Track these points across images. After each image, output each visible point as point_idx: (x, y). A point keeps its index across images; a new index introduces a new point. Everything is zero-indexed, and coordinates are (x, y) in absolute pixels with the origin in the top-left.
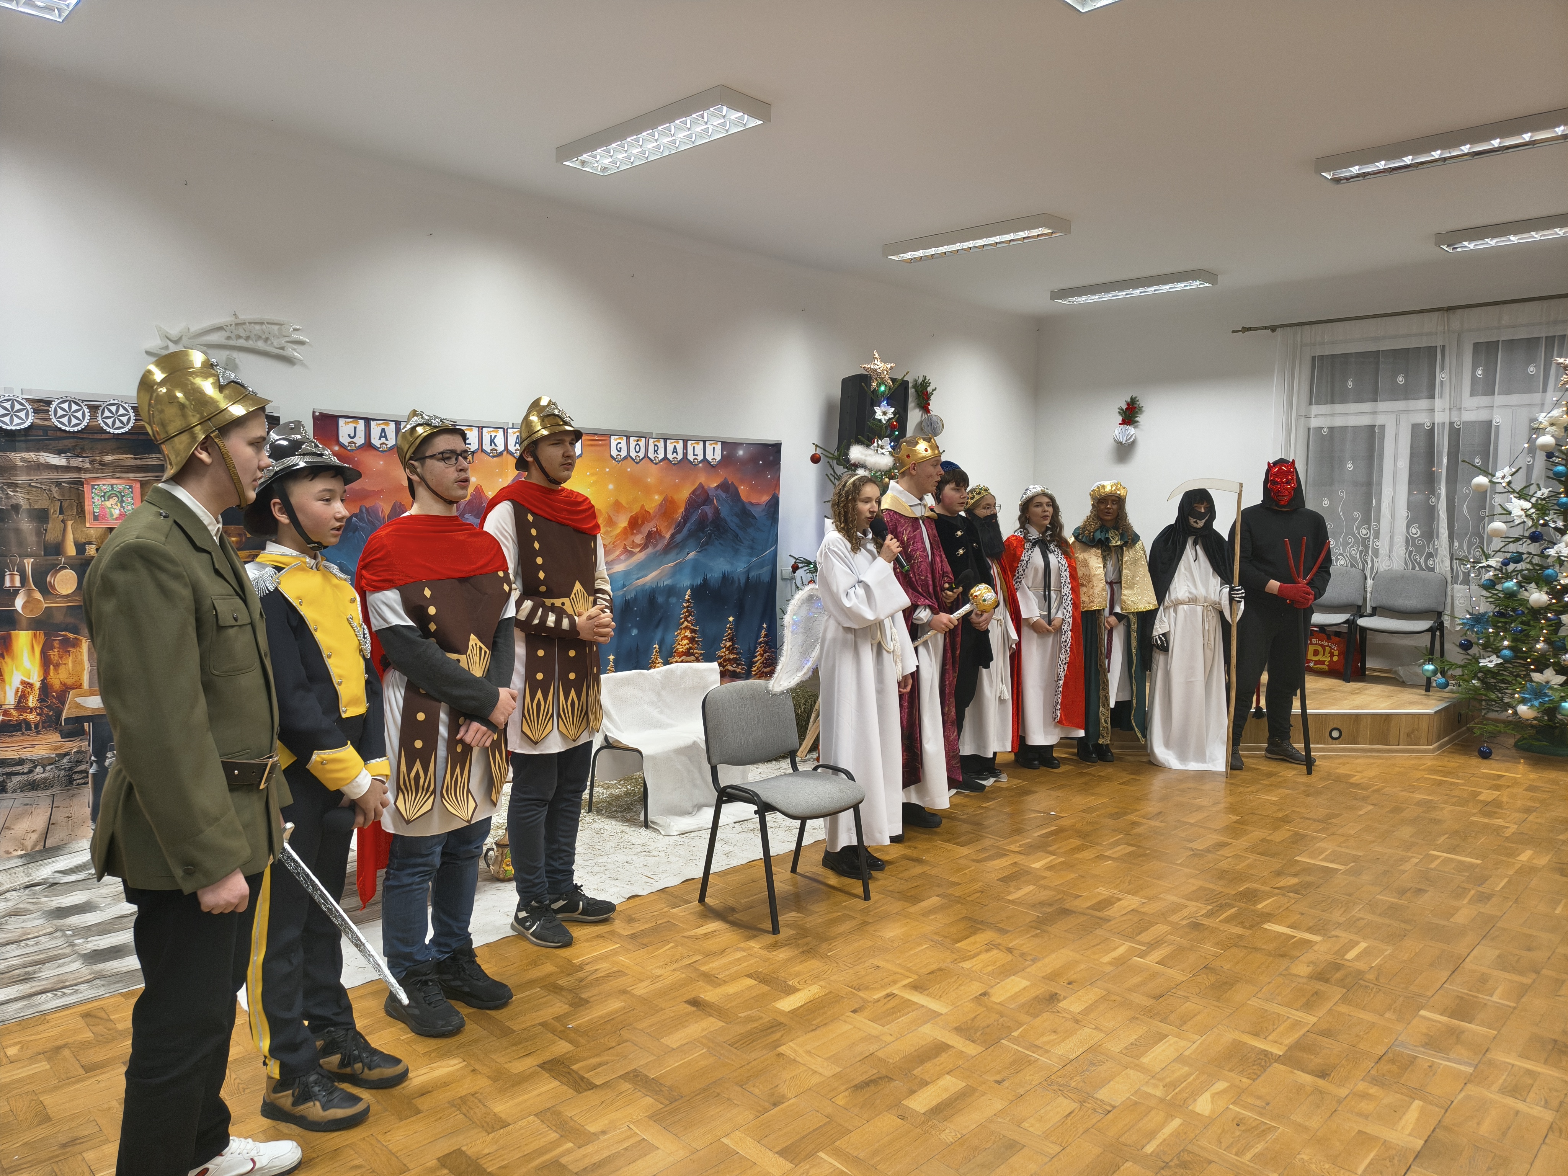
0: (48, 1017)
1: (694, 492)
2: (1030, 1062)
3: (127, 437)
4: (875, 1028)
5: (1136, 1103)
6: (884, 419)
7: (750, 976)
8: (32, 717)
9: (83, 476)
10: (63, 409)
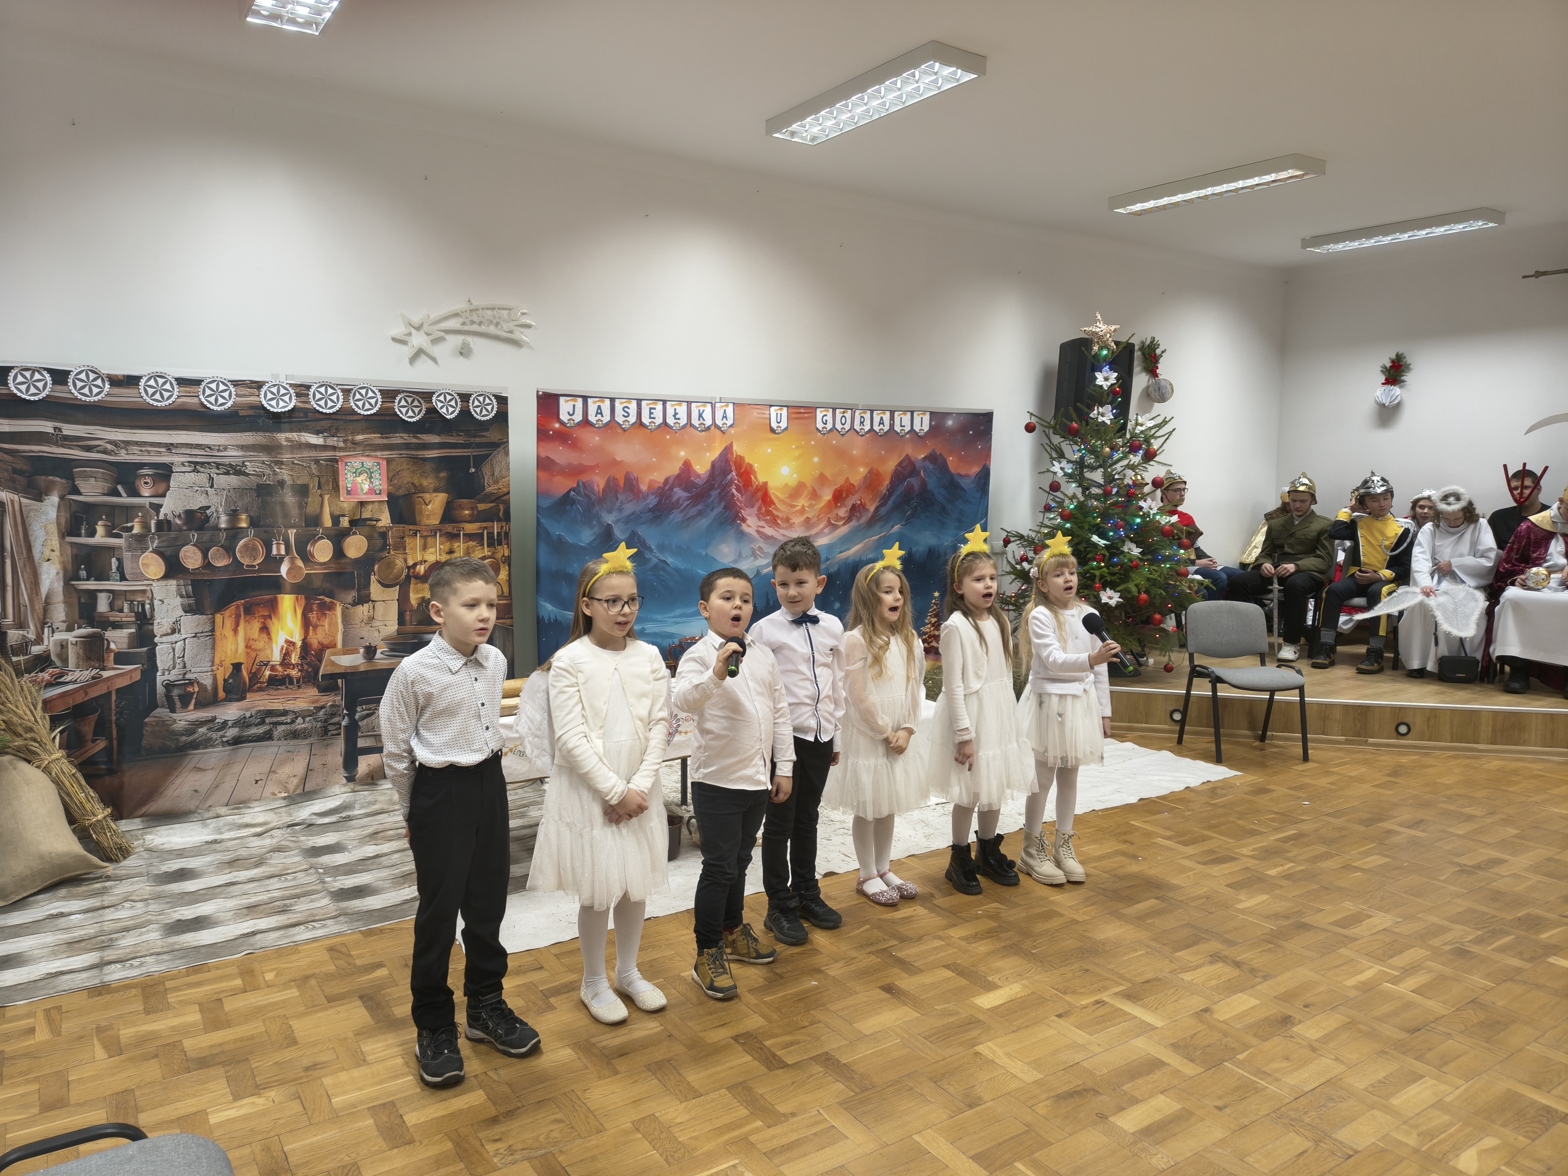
0: (300, 948)
1: (900, 464)
2: (1257, 1090)
3: (373, 418)
4: (1081, 1036)
5: (1383, 1151)
6: (1106, 385)
7: (947, 967)
8: (294, 673)
9: (338, 454)
10: (320, 393)
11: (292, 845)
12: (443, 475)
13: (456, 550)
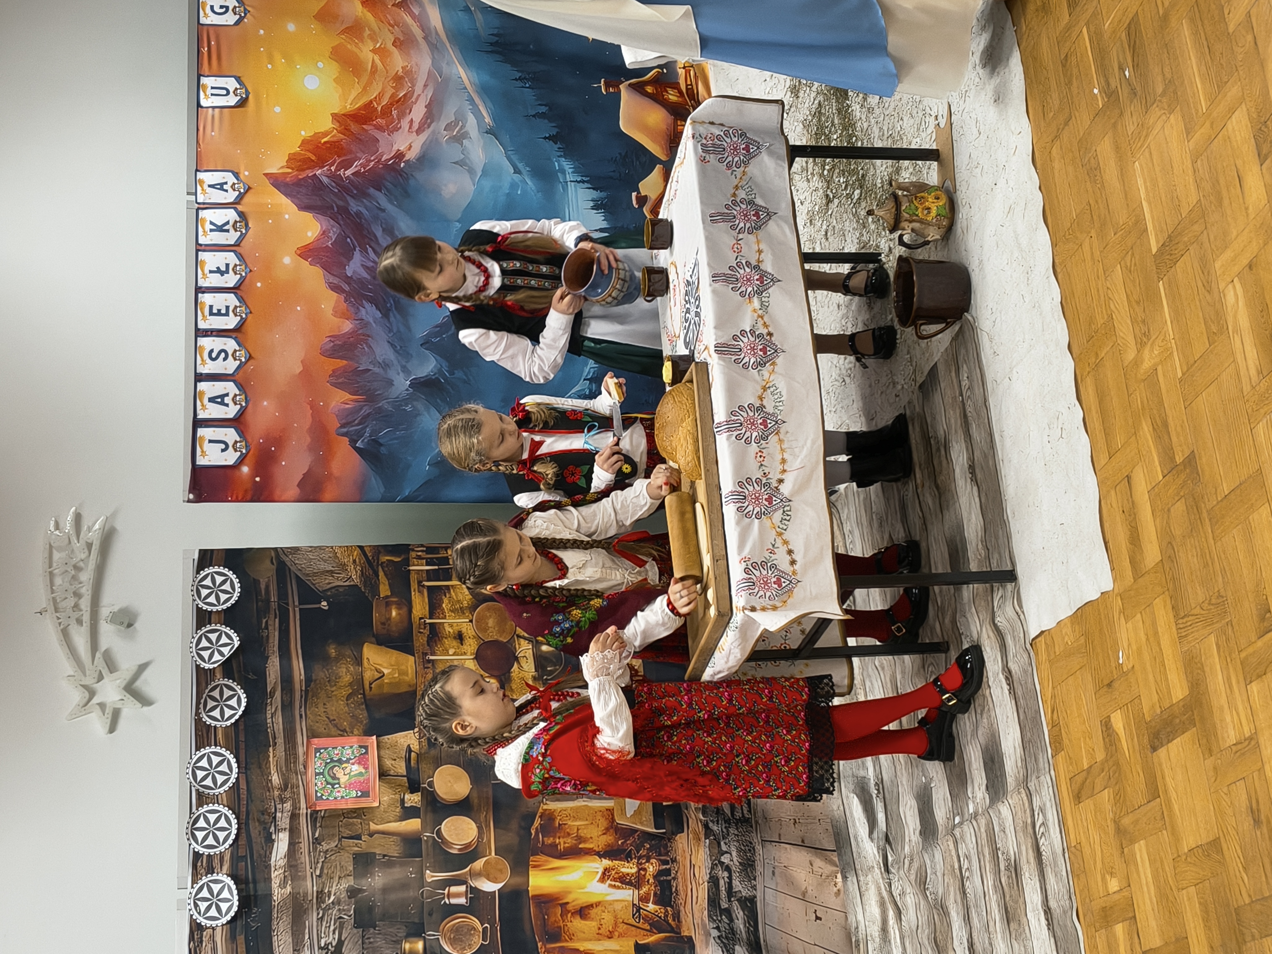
8: (652, 868)
9: (303, 811)
10: (205, 838)
11: (916, 865)
12: (332, 651)
13: (456, 628)
